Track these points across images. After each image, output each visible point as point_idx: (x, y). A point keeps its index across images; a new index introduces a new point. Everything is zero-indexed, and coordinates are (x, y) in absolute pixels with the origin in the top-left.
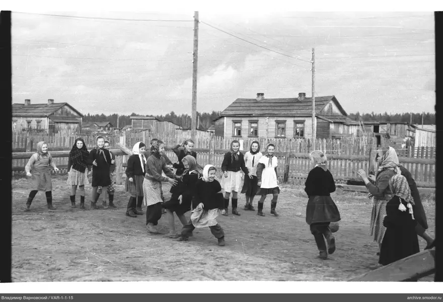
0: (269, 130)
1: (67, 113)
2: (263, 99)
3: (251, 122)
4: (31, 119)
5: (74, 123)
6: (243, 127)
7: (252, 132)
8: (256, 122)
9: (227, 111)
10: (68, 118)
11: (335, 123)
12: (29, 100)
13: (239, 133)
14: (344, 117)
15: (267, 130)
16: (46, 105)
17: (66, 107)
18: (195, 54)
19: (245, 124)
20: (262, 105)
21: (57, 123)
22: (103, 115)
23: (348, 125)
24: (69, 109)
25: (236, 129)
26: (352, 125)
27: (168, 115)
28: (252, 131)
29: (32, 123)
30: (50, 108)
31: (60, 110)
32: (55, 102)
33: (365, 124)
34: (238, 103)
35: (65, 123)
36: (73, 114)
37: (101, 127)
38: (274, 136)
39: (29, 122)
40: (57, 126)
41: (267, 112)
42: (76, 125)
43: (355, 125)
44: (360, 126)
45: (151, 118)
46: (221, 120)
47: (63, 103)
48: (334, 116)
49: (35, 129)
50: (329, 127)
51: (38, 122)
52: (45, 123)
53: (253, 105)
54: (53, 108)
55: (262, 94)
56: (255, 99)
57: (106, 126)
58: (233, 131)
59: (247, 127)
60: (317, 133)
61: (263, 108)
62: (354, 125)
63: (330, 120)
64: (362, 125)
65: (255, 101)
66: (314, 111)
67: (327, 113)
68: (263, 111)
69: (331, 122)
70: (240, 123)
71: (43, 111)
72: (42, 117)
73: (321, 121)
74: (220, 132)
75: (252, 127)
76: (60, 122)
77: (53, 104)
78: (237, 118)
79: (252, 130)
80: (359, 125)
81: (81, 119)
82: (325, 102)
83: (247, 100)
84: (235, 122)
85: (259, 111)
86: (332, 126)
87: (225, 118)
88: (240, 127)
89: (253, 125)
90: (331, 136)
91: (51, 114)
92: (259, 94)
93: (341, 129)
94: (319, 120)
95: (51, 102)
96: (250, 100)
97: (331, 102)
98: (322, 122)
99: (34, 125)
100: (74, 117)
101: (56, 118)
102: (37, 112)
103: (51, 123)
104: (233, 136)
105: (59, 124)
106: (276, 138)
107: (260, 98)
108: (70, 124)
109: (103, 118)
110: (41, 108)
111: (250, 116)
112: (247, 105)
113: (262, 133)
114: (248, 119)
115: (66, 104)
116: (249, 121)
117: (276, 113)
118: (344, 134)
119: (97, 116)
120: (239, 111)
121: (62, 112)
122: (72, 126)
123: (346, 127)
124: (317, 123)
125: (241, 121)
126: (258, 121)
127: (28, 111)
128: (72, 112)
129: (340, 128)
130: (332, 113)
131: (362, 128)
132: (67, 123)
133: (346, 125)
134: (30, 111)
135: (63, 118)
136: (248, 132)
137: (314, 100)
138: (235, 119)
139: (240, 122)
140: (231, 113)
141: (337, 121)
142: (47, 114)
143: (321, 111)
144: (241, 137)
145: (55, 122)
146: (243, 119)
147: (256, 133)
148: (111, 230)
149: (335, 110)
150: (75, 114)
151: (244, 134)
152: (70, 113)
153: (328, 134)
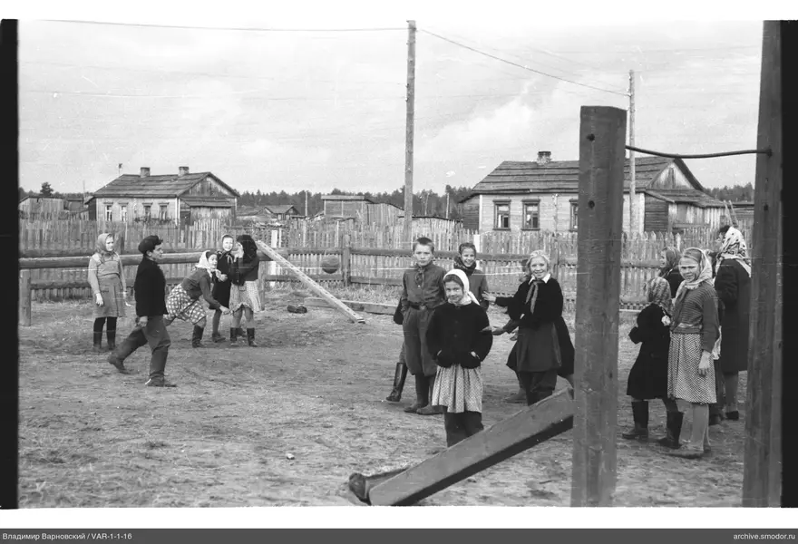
0: (559, 218)
1: (211, 190)
2: (549, 162)
3: (527, 204)
4: (152, 201)
5: (223, 207)
6: (512, 212)
7: (530, 222)
8: (536, 203)
9: (485, 184)
10: (211, 199)
11: (678, 203)
12: (148, 169)
13: (506, 223)
14: (698, 192)
15: (555, 218)
16: (175, 177)
17: (209, 179)
18: (410, 86)
19: (516, 207)
20: (546, 172)
21: (195, 207)
22: (283, 193)
23: (703, 208)
24: (214, 184)
25: (500, 216)
26: (710, 207)
27: (397, 191)
28: (528, 219)
29: (152, 208)
30: (184, 182)
31: (200, 185)
32: (190, 171)
33: (737, 206)
34: (506, 169)
35: (208, 207)
36: (221, 192)
37: (277, 214)
38: (568, 228)
39: (148, 207)
40: (194, 212)
41: (555, 185)
42: (227, 212)
43: (717, 208)
44: (727, 210)
45: (359, 198)
46: (474, 201)
47: (204, 174)
48: (678, 191)
49: (155, 219)
50: (667, 211)
51: (163, 206)
52: (175, 208)
53: (531, 172)
54: (187, 182)
55: (548, 154)
56: (535, 163)
57: (287, 213)
58: (496, 220)
59: (520, 213)
60: (645, 222)
61: (549, 178)
62: (714, 207)
63: (668, 199)
64: (729, 208)
65: (536, 166)
66: (633, 182)
67: (665, 186)
68: (548, 183)
69: (671, 203)
70: (507, 205)
71: (170, 187)
72: (168, 197)
73: (653, 199)
74: (472, 223)
75: (528, 213)
76: (200, 207)
77: (188, 174)
78: (501, 195)
79: (529, 217)
80: (724, 208)
81: (236, 200)
82: (661, 167)
83: (521, 164)
84: (498, 204)
85: (542, 183)
86: (673, 210)
87: (481, 196)
88: (507, 213)
89: (530, 209)
90: (670, 228)
91: (184, 193)
92: (541, 154)
93: (690, 215)
94: (649, 198)
95: (183, 171)
96: (525, 164)
97: (673, 166)
98: (654, 203)
99: (155, 210)
100: (223, 197)
101: (194, 199)
102: (162, 188)
103: (185, 208)
104: (496, 229)
105: (198, 209)
106: (571, 231)
107: (543, 161)
108: (216, 210)
109: (282, 199)
110: (166, 183)
111: (524, 192)
112: (521, 172)
113: (546, 222)
114: (522, 198)
115: (210, 175)
116: (523, 201)
117: (571, 187)
118: (695, 223)
119: (274, 194)
120: (506, 184)
121: (202, 188)
122: (220, 212)
123: (699, 211)
124: (646, 204)
125: (510, 201)
126: (539, 201)
127: (145, 187)
128: (220, 188)
129: (688, 213)
130: (674, 186)
131: (731, 212)
132: (212, 208)
133: (700, 208)
134: (149, 187)
135: (203, 199)
136: (521, 222)
137: (634, 164)
138: (498, 198)
139: (507, 203)
140: (492, 187)
141: (683, 199)
142: (178, 193)
143: (653, 183)
144: (510, 230)
145: (191, 207)
146: (512, 198)
147: (535, 222)
148: (212, 377)
149: (681, 179)
150: (225, 192)
151: (515, 226)
152: (216, 190)
153: (666, 223)
